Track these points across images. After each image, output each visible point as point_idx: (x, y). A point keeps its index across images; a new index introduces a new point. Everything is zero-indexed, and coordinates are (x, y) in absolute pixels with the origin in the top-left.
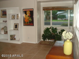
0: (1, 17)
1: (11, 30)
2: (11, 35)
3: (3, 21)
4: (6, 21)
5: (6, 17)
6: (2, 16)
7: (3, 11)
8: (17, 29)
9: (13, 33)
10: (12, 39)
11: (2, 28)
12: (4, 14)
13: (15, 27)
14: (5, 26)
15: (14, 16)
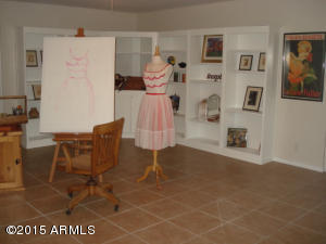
0: (204, 61)
1: (232, 112)
2: (229, 129)
3: (209, 76)
4: (218, 77)
5: (220, 61)
6: (206, 58)
7: (209, 40)
8: (255, 108)
9: (238, 122)
10: (231, 144)
11: (201, 100)
12: (214, 48)
13: (248, 99)
14: (214, 95)
15: (250, 58)
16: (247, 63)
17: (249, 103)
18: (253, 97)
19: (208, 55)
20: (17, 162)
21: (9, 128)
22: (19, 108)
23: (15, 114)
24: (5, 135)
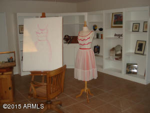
0: (112, 27)
1: (129, 55)
2: (127, 64)
3: (115, 35)
4: (120, 36)
5: (122, 27)
6: (113, 25)
7: (115, 15)
8: (142, 52)
9: (131, 60)
10: (129, 73)
12: (118, 20)
13: (137, 48)
14: (119, 46)
15: (138, 25)
16: (136, 27)
17: (138, 50)
18: (140, 47)
19: (115, 23)
20: (10, 89)
21: (5, 70)
22: (11, 58)
23: (9, 61)
24: (2, 74)
